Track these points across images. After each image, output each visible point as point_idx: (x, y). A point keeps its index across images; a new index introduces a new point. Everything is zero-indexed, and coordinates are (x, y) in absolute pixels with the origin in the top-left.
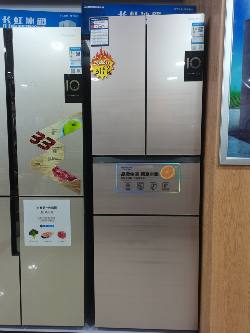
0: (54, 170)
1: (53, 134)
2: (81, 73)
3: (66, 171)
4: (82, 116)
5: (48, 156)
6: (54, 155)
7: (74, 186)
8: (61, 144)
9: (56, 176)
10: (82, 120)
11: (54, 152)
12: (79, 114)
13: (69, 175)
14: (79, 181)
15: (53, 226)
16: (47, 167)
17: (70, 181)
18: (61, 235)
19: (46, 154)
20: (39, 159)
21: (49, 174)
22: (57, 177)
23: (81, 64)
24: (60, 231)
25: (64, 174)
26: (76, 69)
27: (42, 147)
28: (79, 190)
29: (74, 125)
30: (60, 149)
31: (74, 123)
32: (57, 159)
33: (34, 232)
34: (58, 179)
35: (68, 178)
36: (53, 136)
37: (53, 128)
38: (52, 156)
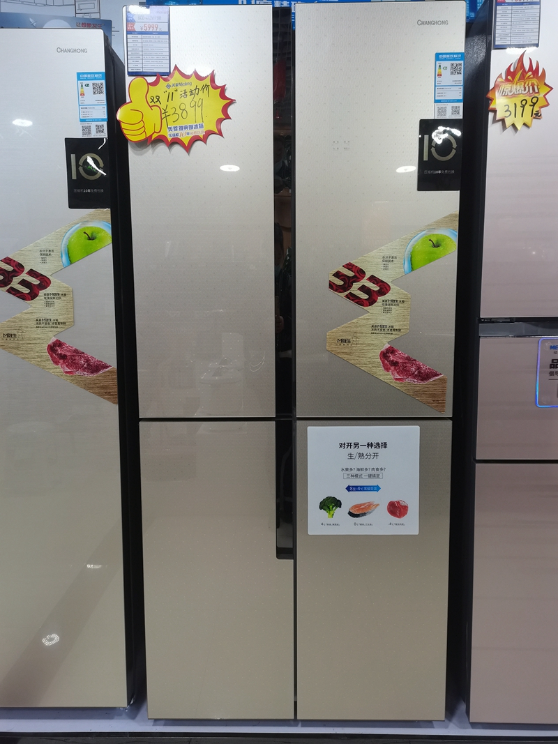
0: (384, 355)
1: (386, 268)
2: (460, 116)
3: (413, 358)
4: (457, 224)
5: (372, 322)
6: (385, 320)
7: (431, 394)
8: (405, 292)
9: (387, 369)
10: (457, 234)
11: (386, 311)
12: (450, 217)
13: (419, 368)
14: (443, 380)
15: (377, 488)
16: (368, 348)
17: (422, 380)
18: (397, 509)
19: (366, 316)
20: (348, 329)
21: (370, 366)
22: (390, 372)
23: (462, 94)
24: (394, 500)
25: (409, 365)
26: (449, 106)
27: (356, 301)
28: (441, 403)
29: (436, 245)
30: (400, 305)
31: (437, 242)
32: (392, 329)
33: (330, 504)
34: (392, 376)
35: (416, 375)
36: (385, 272)
37: (387, 254)
38: (379, 322)
